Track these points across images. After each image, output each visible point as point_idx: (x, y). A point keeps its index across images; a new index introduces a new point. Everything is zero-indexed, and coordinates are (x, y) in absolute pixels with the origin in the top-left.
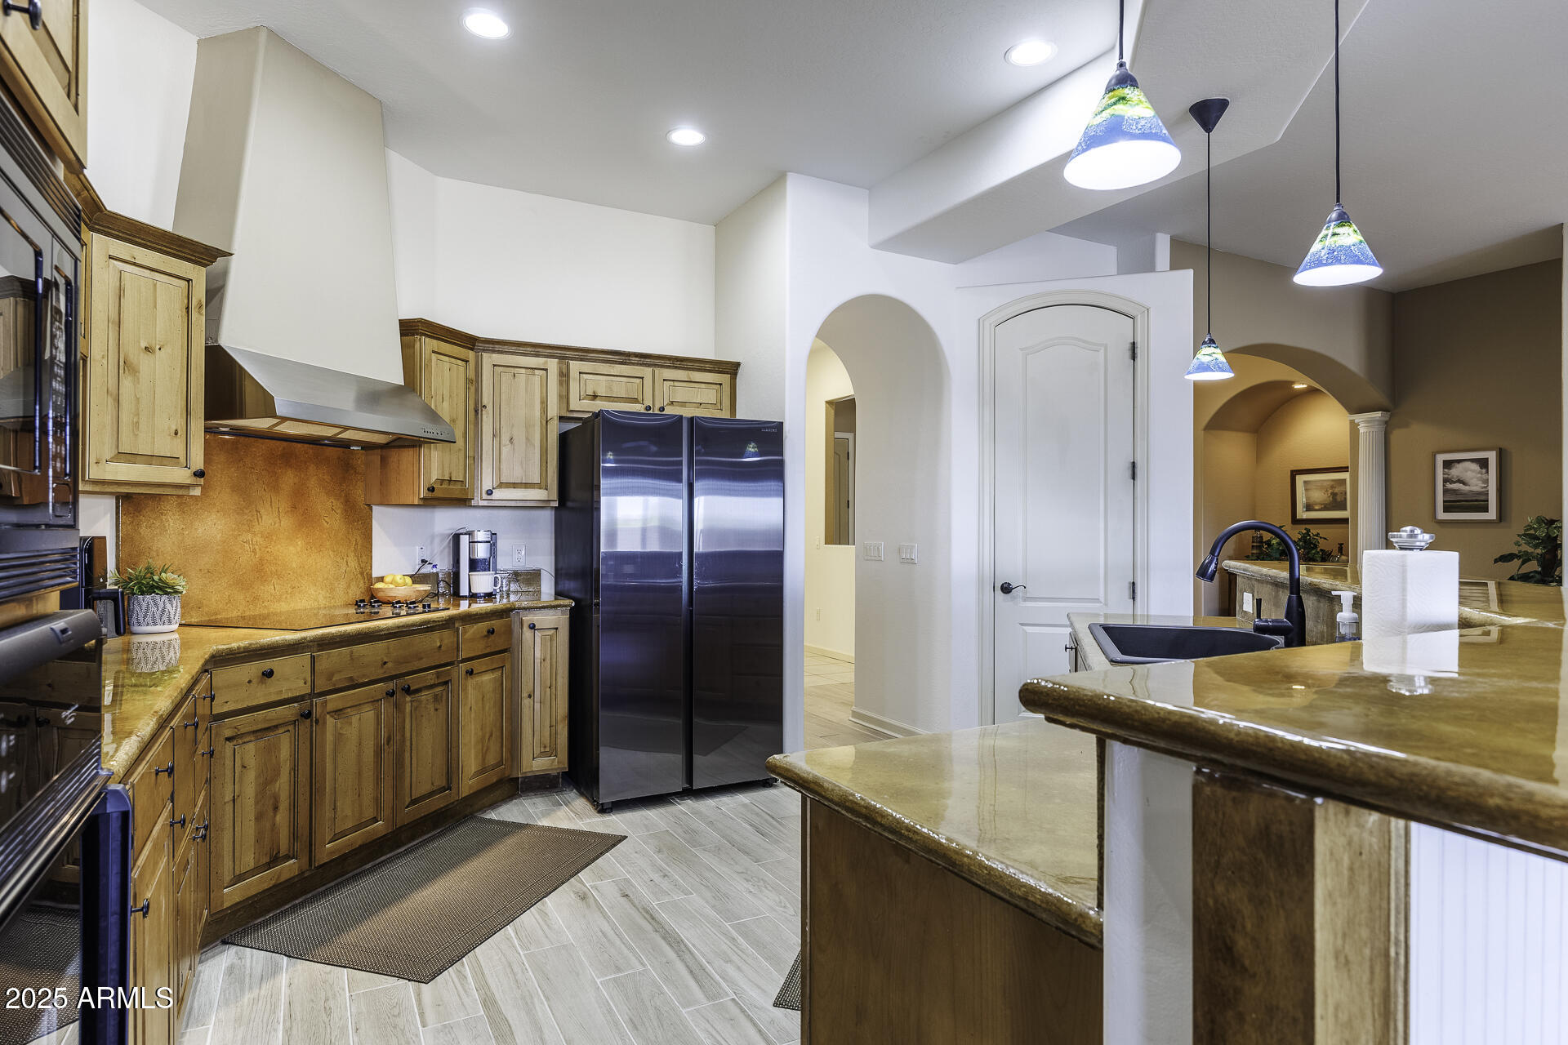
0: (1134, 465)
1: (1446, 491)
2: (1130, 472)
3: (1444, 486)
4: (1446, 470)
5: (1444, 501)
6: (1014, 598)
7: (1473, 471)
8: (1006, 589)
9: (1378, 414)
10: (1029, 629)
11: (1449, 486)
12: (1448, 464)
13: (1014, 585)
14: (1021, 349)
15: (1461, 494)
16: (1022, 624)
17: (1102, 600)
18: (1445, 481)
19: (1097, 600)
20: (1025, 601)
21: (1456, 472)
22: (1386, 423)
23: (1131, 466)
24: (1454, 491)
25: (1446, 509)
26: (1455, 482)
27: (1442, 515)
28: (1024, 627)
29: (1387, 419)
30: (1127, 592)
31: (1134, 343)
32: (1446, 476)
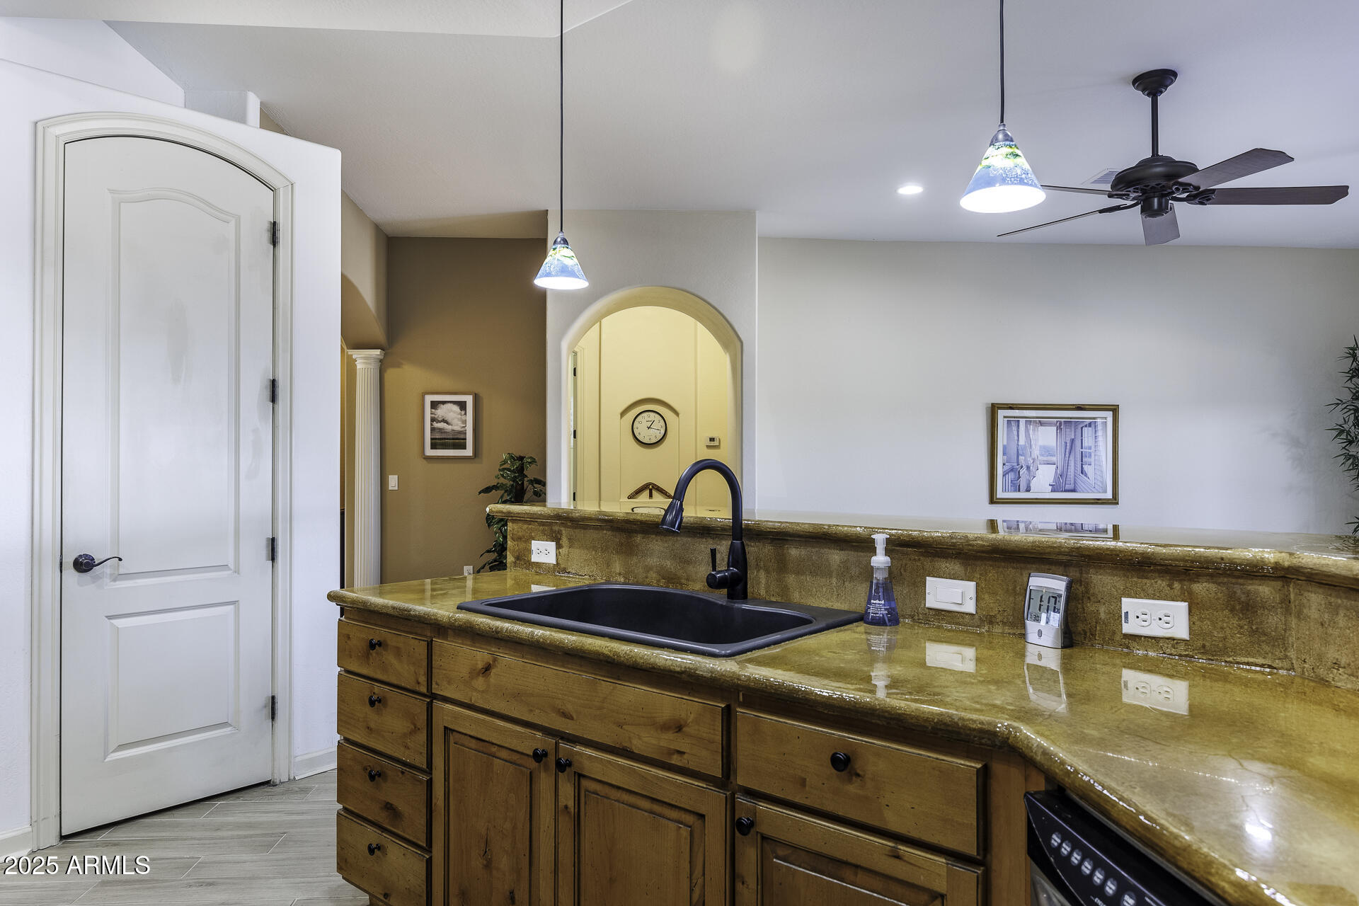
0: (274, 383)
1: (433, 429)
2: (268, 393)
3: (431, 425)
4: (433, 410)
5: (432, 439)
6: (97, 578)
7: (454, 412)
8: (84, 565)
9: (378, 352)
10: (119, 623)
11: (436, 425)
12: (434, 405)
13: (98, 558)
14: (112, 191)
15: (446, 433)
16: (109, 617)
17: (232, 566)
18: (433, 420)
19: (225, 567)
20: (115, 580)
21: (441, 412)
22: (381, 361)
23: (269, 384)
24: (441, 430)
25: (434, 446)
26: (440, 422)
27: (430, 452)
28: (113, 621)
29: (382, 357)
30: (264, 552)
31: (274, 224)
32: (433, 416)
